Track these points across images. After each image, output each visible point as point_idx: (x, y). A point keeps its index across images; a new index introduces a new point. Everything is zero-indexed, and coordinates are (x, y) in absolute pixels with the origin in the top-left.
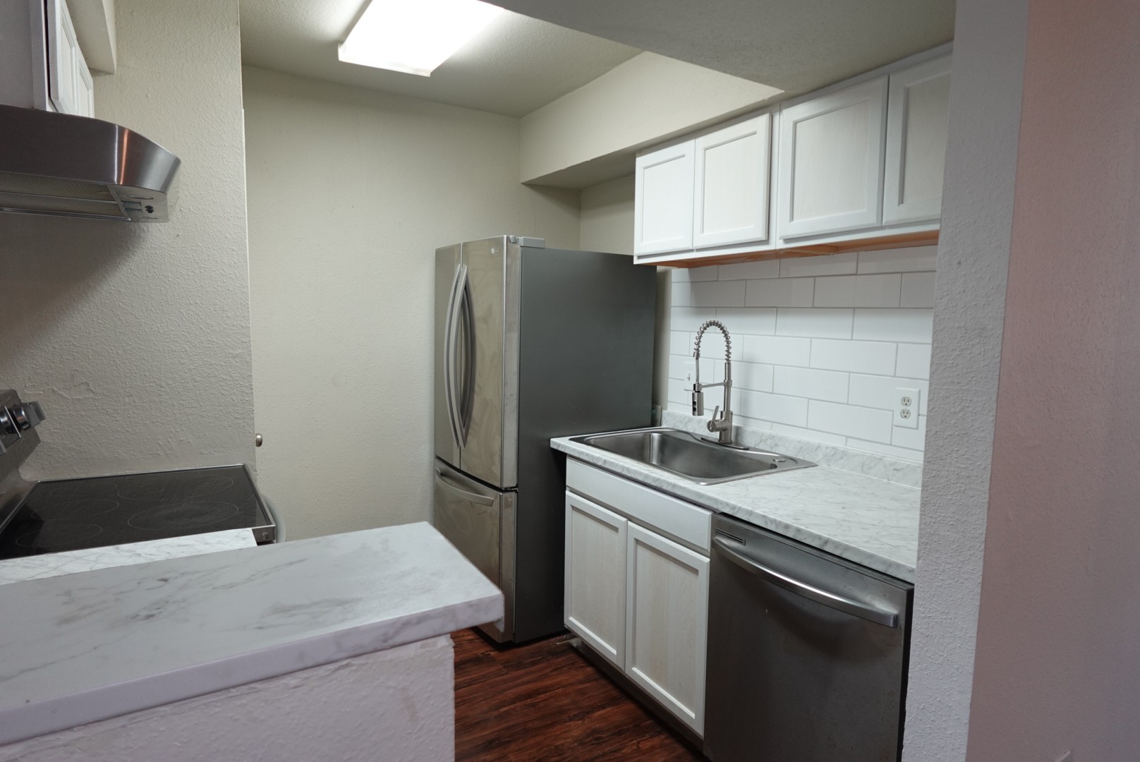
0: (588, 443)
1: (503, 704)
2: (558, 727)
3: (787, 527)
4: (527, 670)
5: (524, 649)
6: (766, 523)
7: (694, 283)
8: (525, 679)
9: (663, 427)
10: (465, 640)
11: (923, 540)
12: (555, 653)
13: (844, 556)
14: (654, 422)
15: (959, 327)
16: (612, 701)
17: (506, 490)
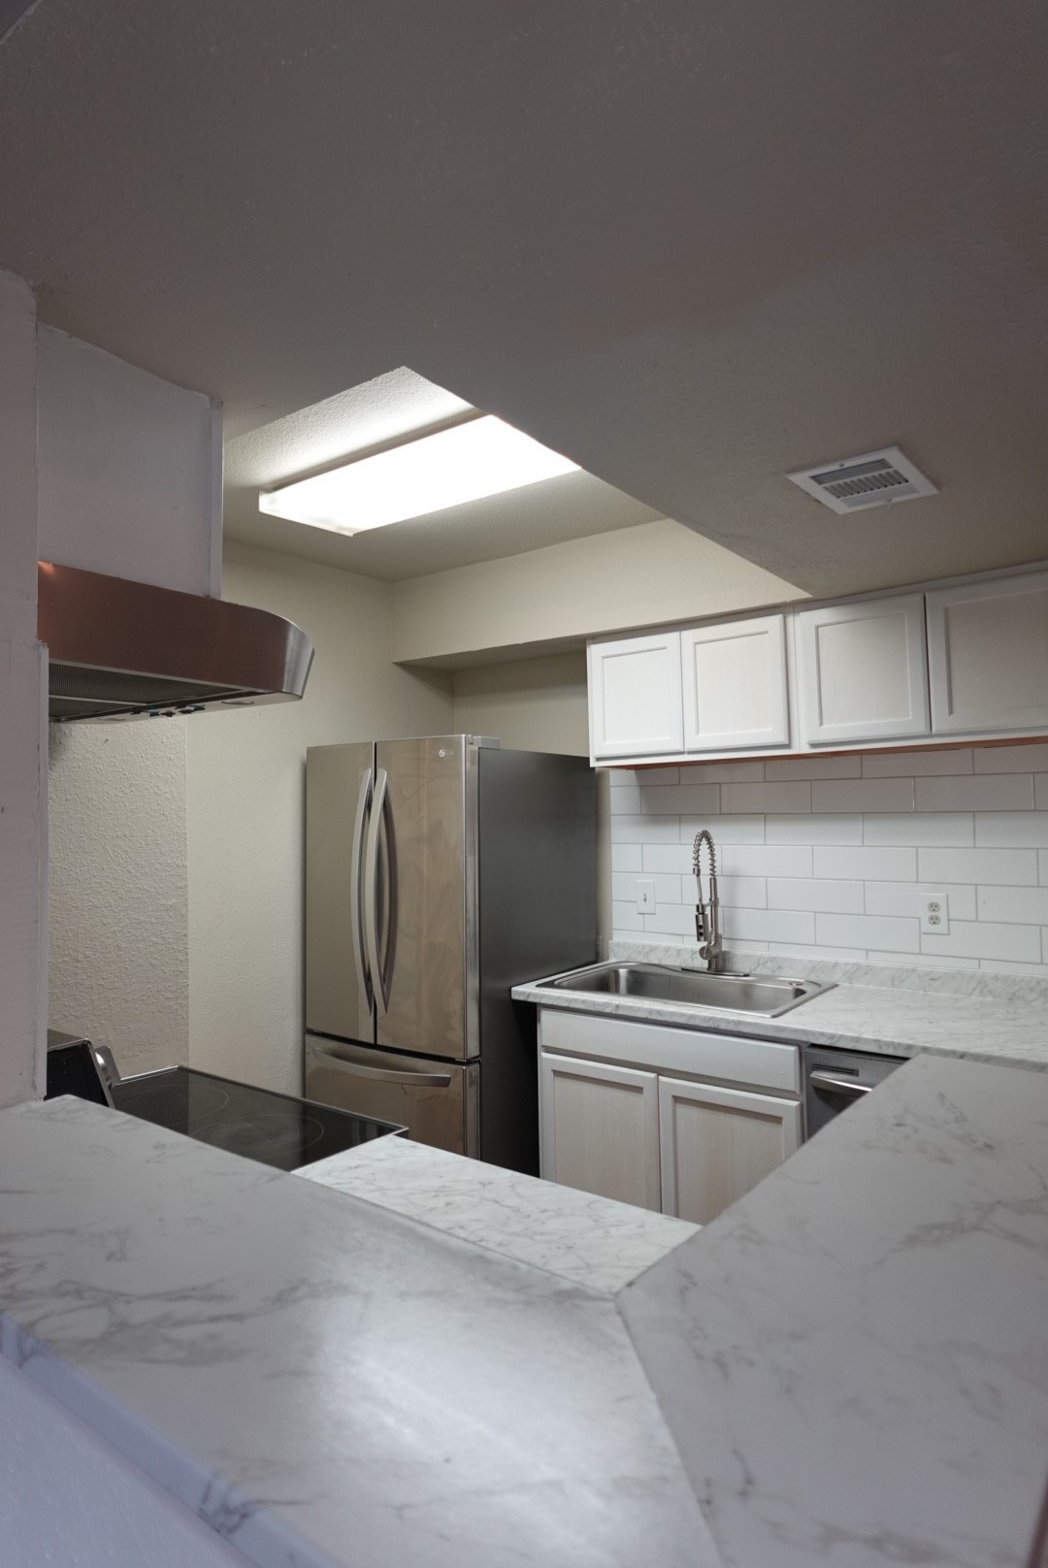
0: (559, 987)
6: (880, 1047)
7: (643, 787)
9: (609, 962)
14: (597, 957)
17: (469, 1062)
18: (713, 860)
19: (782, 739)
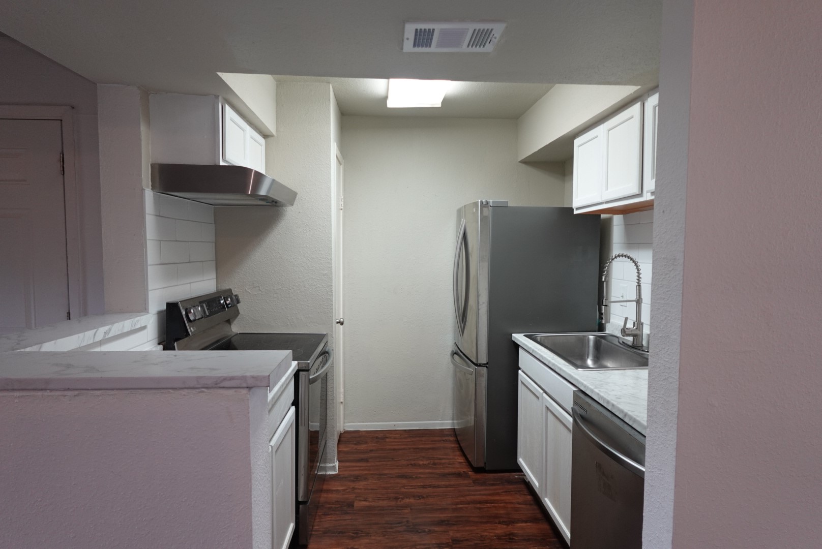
0: (533, 338)
1: (461, 503)
2: (489, 525)
3: (608, 402)
4: (486, 487)
5: (491, 475)
6: (599, 399)
8: (482, 492)
9: (606, 332)
10: (457, 462)
11: (649, 414)
12: (510, 482)
13: (634, 426)
15: (664, 258)
16: (534, 520)
17: (481, 365)
18: (639, 273)
19: (636, 190)
